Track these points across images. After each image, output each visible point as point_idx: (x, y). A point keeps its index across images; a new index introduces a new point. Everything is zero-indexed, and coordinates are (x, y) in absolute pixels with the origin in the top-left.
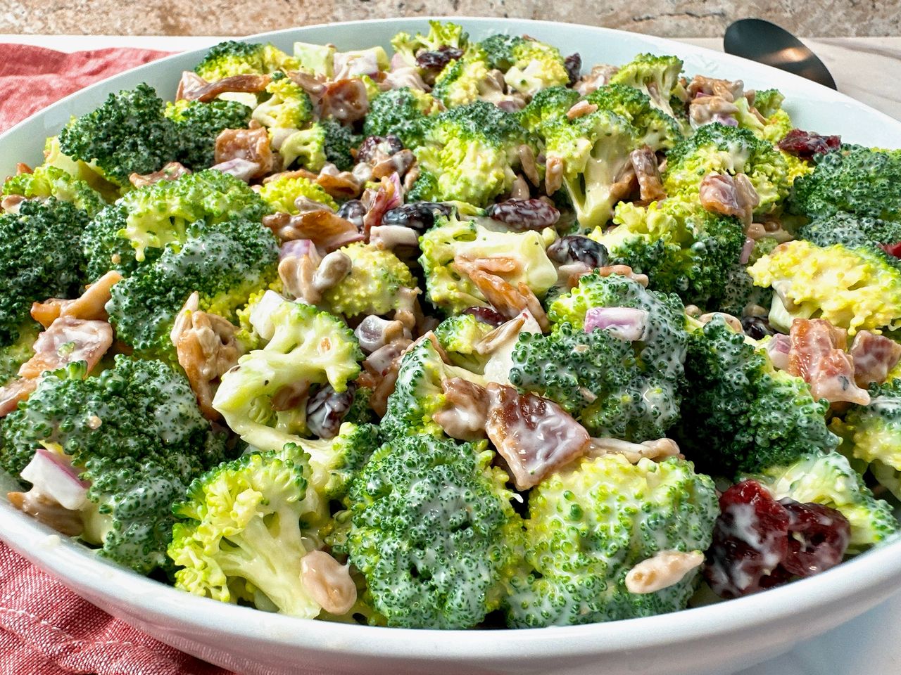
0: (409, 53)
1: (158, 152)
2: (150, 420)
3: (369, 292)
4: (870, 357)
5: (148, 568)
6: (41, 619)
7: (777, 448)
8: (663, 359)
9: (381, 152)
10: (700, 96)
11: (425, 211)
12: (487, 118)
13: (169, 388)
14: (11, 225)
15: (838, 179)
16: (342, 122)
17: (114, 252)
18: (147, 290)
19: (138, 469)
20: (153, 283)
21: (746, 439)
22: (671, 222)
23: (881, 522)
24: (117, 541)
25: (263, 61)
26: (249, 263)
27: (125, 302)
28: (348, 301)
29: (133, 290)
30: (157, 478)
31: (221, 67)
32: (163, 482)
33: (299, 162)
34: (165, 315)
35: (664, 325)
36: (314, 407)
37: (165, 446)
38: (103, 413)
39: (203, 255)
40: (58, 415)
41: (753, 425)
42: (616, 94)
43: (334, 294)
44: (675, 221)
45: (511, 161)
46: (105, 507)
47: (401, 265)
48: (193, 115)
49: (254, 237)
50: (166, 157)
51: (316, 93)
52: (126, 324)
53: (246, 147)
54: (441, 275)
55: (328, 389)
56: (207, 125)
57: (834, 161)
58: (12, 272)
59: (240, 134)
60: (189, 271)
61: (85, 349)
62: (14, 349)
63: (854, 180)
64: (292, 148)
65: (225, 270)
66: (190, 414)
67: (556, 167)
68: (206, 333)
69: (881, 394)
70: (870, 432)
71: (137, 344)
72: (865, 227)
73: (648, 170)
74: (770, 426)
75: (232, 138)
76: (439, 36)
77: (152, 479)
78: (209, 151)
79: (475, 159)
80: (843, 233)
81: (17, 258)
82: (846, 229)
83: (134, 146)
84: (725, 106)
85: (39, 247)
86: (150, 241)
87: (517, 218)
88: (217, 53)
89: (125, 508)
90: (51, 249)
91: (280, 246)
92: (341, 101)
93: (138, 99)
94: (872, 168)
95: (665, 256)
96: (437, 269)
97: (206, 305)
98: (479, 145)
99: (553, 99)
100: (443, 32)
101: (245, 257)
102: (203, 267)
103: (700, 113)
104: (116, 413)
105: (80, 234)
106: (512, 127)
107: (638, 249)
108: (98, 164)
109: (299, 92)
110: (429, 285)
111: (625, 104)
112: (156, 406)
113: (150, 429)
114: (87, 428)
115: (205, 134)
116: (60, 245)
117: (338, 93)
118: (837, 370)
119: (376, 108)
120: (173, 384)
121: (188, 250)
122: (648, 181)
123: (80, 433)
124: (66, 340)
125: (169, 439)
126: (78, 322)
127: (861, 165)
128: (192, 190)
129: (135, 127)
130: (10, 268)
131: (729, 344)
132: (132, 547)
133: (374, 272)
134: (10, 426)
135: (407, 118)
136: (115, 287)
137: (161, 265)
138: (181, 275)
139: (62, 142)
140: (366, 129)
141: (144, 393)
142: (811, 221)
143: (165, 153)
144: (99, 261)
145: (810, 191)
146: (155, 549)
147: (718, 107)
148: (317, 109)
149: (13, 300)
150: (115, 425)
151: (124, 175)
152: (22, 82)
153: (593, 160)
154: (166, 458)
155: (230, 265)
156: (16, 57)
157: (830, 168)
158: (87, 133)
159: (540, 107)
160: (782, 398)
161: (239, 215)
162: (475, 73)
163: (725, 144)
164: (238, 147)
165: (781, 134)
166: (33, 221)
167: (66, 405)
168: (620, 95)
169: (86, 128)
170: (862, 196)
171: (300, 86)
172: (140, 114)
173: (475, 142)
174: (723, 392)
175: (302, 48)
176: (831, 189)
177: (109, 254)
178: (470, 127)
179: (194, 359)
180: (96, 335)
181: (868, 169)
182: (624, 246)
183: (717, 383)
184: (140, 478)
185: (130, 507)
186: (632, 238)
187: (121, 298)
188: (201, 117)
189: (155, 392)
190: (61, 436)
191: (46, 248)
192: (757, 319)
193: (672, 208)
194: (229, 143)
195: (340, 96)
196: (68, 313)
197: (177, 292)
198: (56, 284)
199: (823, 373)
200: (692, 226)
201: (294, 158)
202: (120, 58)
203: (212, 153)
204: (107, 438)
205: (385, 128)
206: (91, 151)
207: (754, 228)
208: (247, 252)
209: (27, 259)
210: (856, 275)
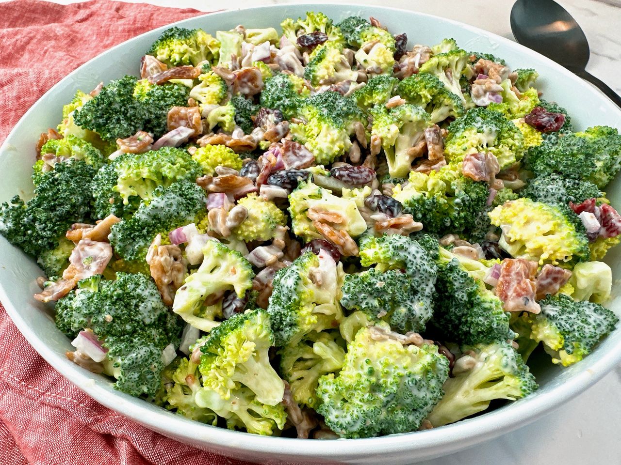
0: (293, 33)
1: (133, 123)
2: (137, 313)
3: (259, 229)
4: (549, 280)
5: (139, 394)
6: (80, 403)
7: (481, 336)
8: (423, 286)
9: (270, 120)
10: (480, 78)
11: (292, 179)
12: (335, 106)
13: (146, 293)
14: (51, 180)
15: (554, 153)
16: (246, 96)
17: (110, 197)
18: (132, 228)
19: (132, 342)
20: (134, 224)
21: (465, 329)
22: (442, 185)
23: (524, 388)
24: (123, 381)
25: (196, 42)
26: (189, 210)
27: (119, 236)
28: (246, 234)
29: (123, 228)
30: (142, 346)
31: (169, 47)
32: (145, 349)
33: (219, 125)
34: (142, 244)
35: (423, 267)
36: (226, 304)
37: (145, 326)
38: (112, 312)
39: (162, 208)
40: (89, 315)
41: (469, 322)
42: (422, 82)
43: (238, 230)
44: (445, 185)
45: (349, 133)
46: (116, 364)
47: (278, 211)
48: (154, 96)
49: (191, 194)
50: (137, 125)
51: (230, 80)
52: (120, 247)
53: (186, 119)
54: (300, 220)
55: (233, 294)
56: (162, 103)
57: (552, 141)
58: (53, 208)
59: (183, 110)
60: (155, 217)
61: (98, 261)
62: (56, 252)
63: (563, 155)
64: (214, 119)
65: (175, 216)
66: (158, 307)
67: (377, 142)
68: (166, 259)
69: (550, 303)
70: (540, 325)
71: (126, 257)
72: (567, 185)
73: (435, 141)
74: (478, 324)
75: (178, 113)
76: (312, 22)
77: (140, 347)
78: (163, 120)
79: (326, 136)
80: (552, 189)
81: (55, 200)
82: (555, 186)
83: (118, 120)
84: (495, 87)
85: (67, 193)
86: (131, 192)
87: (349, 179)
88: (167, 37)
89: (127, 365)
90: (74, 194)
91: (207, 197)
92: (245, 83)
93: (120, 91)
94: (575, 148)
95: (437, 206)
96: (298, 217)
97: (165, 236)
98: (329, 127)
99: (380, 86)
100: (315, 21)
101: (187, 206)
102: (162, 216)
103: (478, 91)
104: (119, 311)
105: (89, 182)
106: (351, 111)
107: (420, 202)
108: (97, 131)
109: (219, 80)
110: (293, 225)
111: (427, 89)
112: (140, 304)
113: (137, 318)
114: (105, 321)
115: (161, 109)
116: (79, 191)
117: (244, 78)
118: (523, 293)
119: (268, 89)
120: (148, 290)
121: (153, 206)
122: (434, 149)
123: (102, 325)
124: (87, 255)
125: (147, 321)
126: (93, 243)
127: (569, 145)
128: (155, 164)
129: (118, 109)
130: (52, 206)
131: (459, 277)
132: (131, 384)
133: (261, 217)
134: (60, 306)
135: (287, 97)
136: (113, 226)
137: (139, 215)
138: (150, 220)
139: (75, 118)
140: (262, 101)
141: (133, 297)
142: (536, 176)
143: (136, 123)
144: (102, 202)
145: (537, 157)
146: (142, 384)
147: (490, 88)
148: (231, 88)
149: (55, 225)
150: (119, 318)
151: (113, 138)
152: (37, 31)
153: (401, 136)
154: (146, 332)
155: (178, 213)
156: (31, 9)
157: (550, 145)
158: (90, 114)
159: (372, 90)
160: (485, 309)
161: (183, 178)
162: (333, 58)
163: (481, 127)
164: (181, 118)
165: (530, 107)
166: (62, 176)
167: (93, 309)
168: (424, 83)
169: (89, 110)
170: (567, 166)
171: (220, 76)
172: (121, 101)
173: (326, 125)
174: (454, 303)
175: (222, 36)
176: (549, 159)
177: (107, 197)
178: (324, 113)
179: (159, 273)
180: (103, 251)
181: (573, 148)
182: (412, 200)
183: (452, 297)
184: (133, 347)
185: (129, 364)
186: (417, 195)
187: (117, 233)
188: (158, 97)
189: (139, 295)
190: (92, 325)
191: (71, 194)
192: (491, 243)
193: (444, 175)
194: (176, 116)
195: (245, 80)
196: (87, 236)
197: (148, 229)
198: (77, 214)
199: (514, 294)
200: (455, 188)
201: (216, 124)
202: (100, 8)
203: (166, 121)
204: (115, 326)
205: (273, 102)
206: (93, 125)
207: (497, 183)
208: (188, 203)
209: (61, 201)
210: (548, 227)
